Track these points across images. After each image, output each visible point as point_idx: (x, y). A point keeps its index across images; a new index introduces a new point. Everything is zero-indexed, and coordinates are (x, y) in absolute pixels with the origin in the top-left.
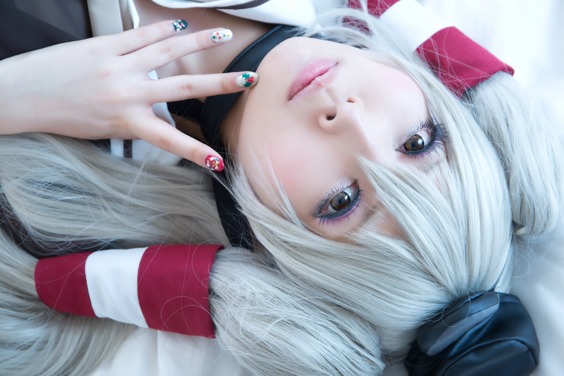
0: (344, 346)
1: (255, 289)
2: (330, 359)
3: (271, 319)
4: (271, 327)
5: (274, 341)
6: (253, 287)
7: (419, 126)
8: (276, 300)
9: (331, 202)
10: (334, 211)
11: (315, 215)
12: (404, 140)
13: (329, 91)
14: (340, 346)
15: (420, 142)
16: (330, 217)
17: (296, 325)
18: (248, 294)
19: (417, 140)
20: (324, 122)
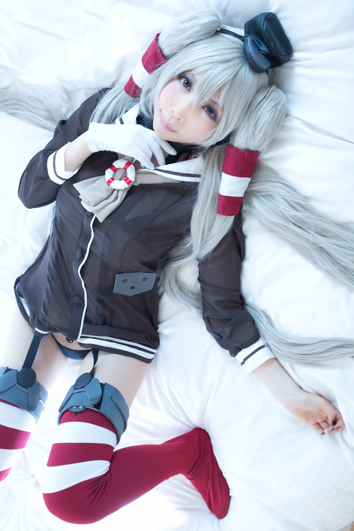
0: (265, 104)
1: (243, 139)
2: (269, 110)
3: (254, 133)
4: (257, 133)
5: (262, 132)
6: (242, 140)
7: (180, 84)
8: (247, 131)
9: (210, 115)
10: (213, 114)
11: (215, 121)
12: (185, 89)
13: (169, 120)
14: (265, 105)
15: (186, 81)
16: (216, 115)
17: (256, 123)
18: (244, 142)
19: (185, 83)
20: (181, 121)
